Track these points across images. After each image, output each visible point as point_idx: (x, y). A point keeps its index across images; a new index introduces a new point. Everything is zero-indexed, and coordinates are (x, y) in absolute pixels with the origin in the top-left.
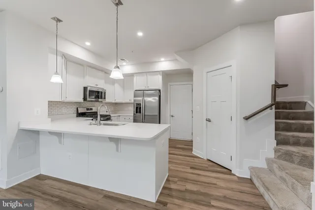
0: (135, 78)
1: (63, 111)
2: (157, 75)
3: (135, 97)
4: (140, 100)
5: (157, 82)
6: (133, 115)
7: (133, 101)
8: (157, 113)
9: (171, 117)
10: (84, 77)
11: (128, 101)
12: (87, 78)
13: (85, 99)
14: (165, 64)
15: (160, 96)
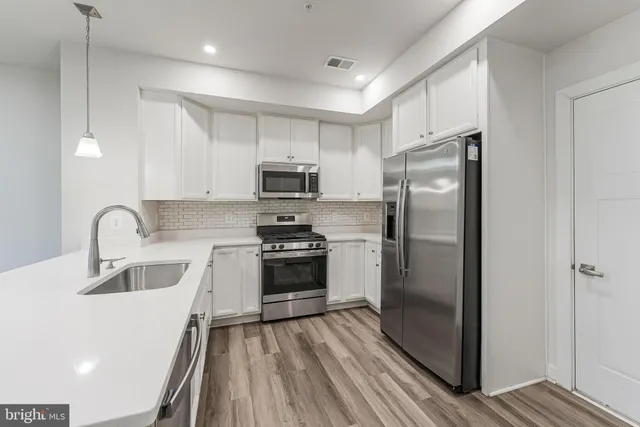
0: (394, 116)
1: (227, 222)
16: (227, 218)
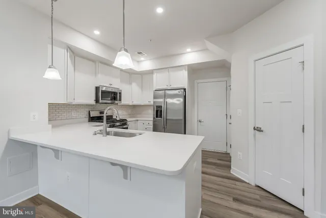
0: (155, 76)
1: (73, 115)
2: (182, 70)
3: (155, 98)
4: (161, 102)
5: (181, 79)
6: (152, 119)
7: (152, 103)
8: (182, 117)
9: (199, 123)
10: (96, 74)
11: (147, 103)
12: (99, 76)
13: (97, 101)
14: (191, 56)
15: (185, 96)
16: (73, 113)
